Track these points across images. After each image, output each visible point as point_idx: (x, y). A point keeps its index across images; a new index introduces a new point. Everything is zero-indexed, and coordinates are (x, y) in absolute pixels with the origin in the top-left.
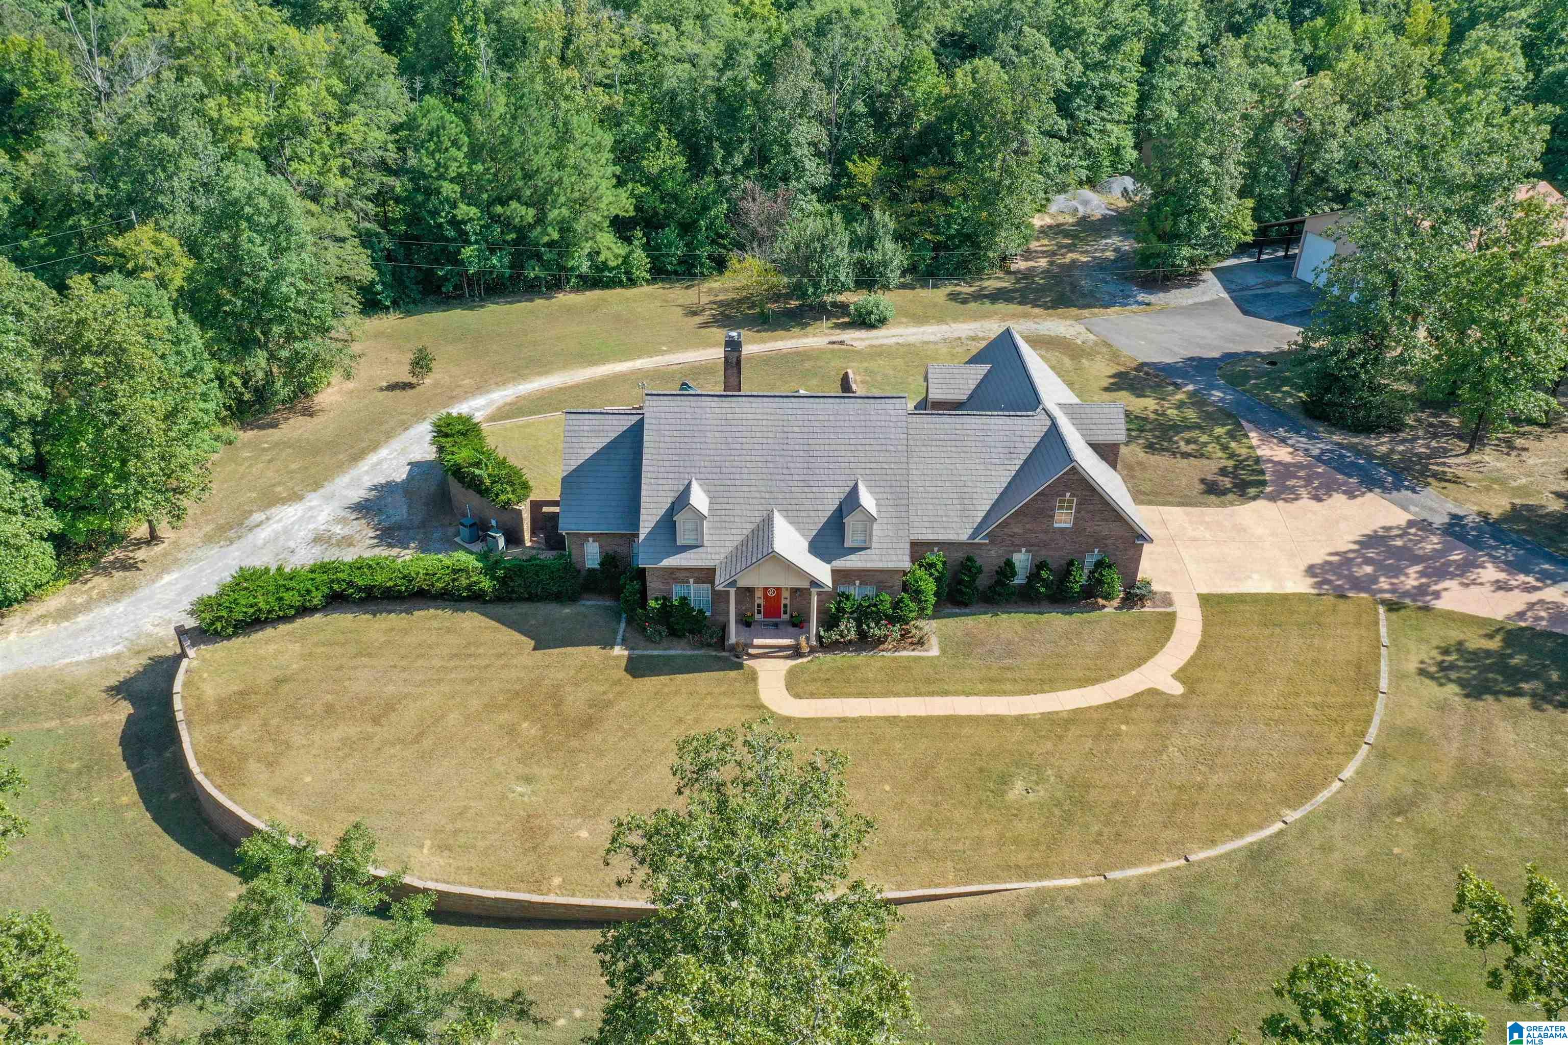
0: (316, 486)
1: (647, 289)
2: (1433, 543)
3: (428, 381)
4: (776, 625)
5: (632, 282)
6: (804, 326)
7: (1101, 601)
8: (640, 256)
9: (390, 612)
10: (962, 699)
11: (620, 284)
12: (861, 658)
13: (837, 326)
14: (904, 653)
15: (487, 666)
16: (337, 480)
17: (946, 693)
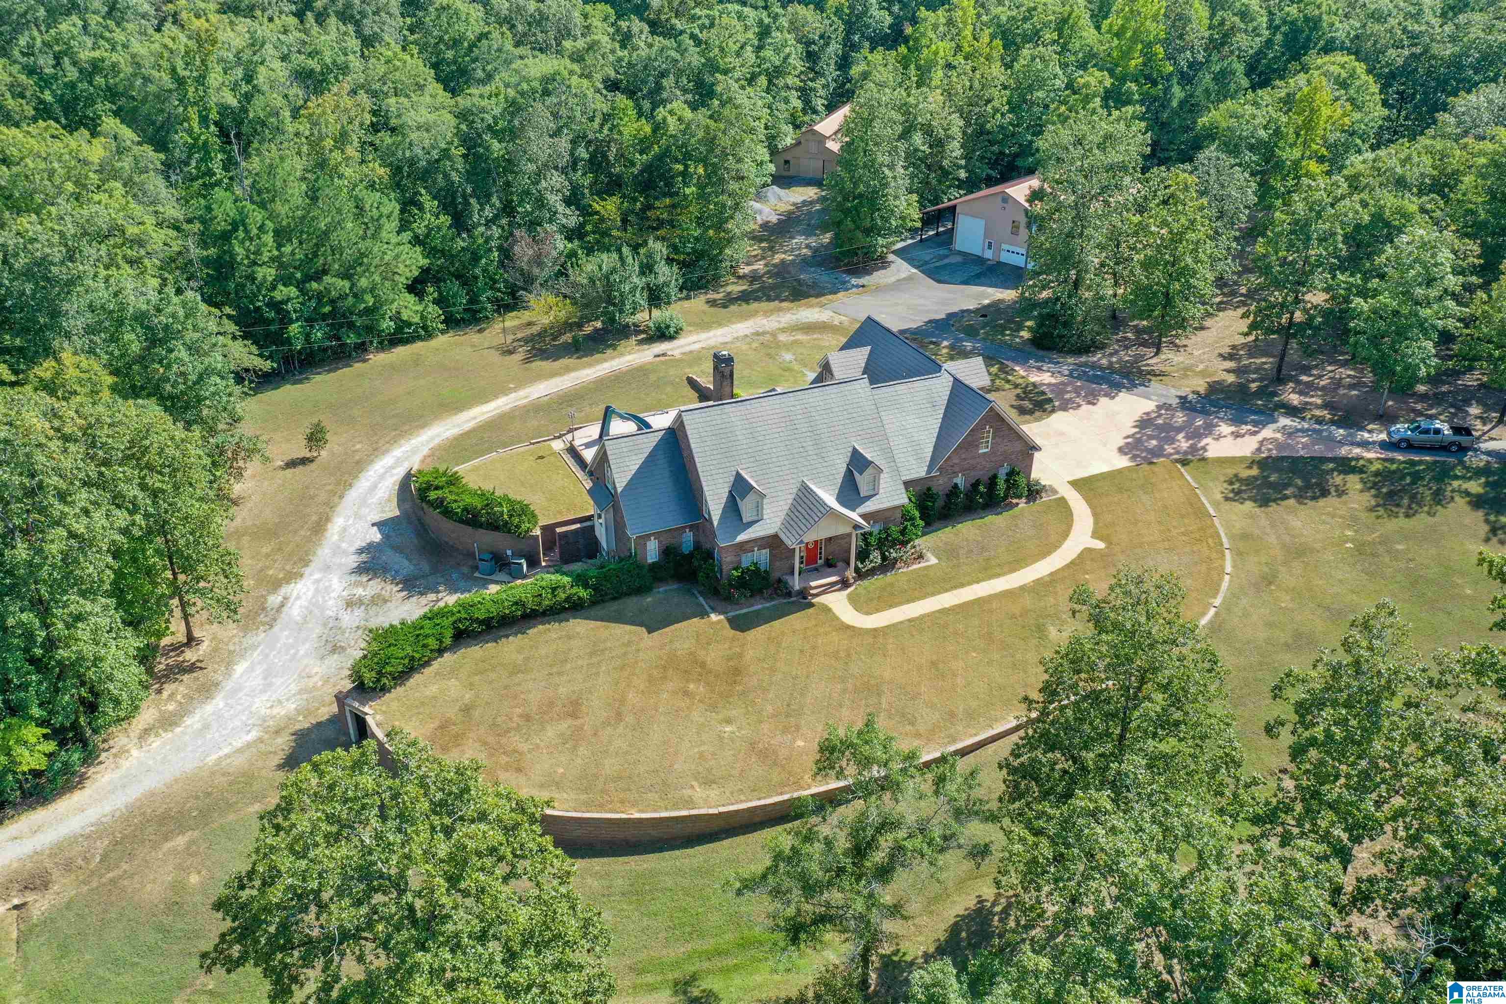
0: (306, 563)
1: (441, 340)
2: (1180, 418)
3: (323, 453)
4: (816, 569)
5: (427, 333)
6: (614, 347)
7: (1015, 501)
8: (434, 310)
9: (507, 636)
10: (975, 586)
11: (419, 338)
12: (890, 577)
14: (915, 567)
15: (625, 654)
16: (319, 552)
17: (962, 585)
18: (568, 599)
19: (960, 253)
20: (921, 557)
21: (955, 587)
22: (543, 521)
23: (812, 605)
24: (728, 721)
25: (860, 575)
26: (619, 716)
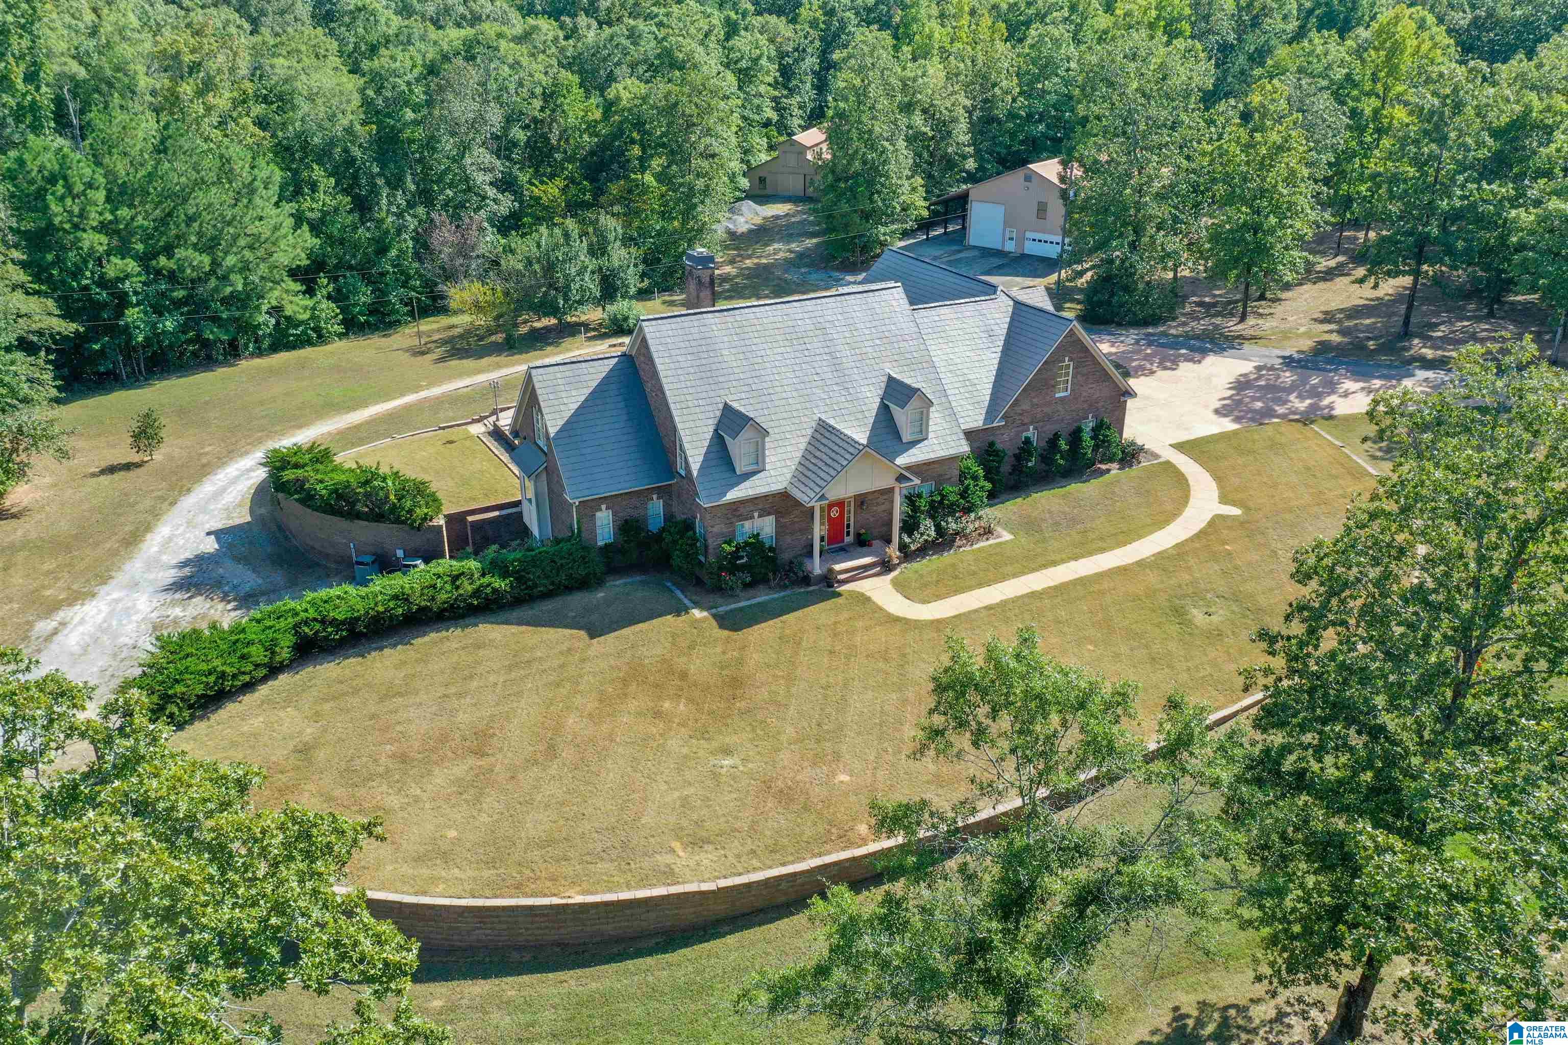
0: (104, 579)
1: (339, 345)
2: (1288, 377)
3: (158, 456)
4: (842, 549)
5: (321, 338)
6: (558, 344)
7: (1104, 467)
8: (328, 308)
9: (381, 649)
10: (1072, 564)
11: (309, 343)
12: (947, 558)
13: (590, 339)
14: (981, 544)
15: (562, 666)
16: (127, 567)
17: (1054, 563)
18: (476, 593)
19: (975, 247)
20: (988, 532)
21: (1045, 566)
22: (449, 508)
23: (839, 595)
24: (727, 751)
25: (907, 555)
26: (551, 751)
